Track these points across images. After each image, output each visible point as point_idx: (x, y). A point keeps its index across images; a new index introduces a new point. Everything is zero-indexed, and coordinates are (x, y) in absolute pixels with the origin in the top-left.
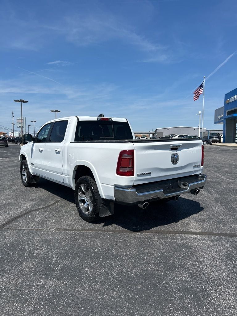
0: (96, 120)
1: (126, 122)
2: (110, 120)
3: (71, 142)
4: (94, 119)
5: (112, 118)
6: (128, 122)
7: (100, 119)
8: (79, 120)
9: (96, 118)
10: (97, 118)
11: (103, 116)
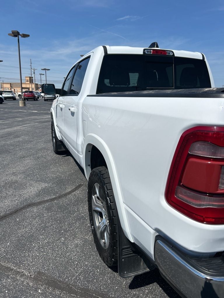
0: (142, 53)
1: (202, 59)
2: (169, 53)
3: (88, 96)
4: (139, 51)
5: (173, 51)
6: (206, 60)
7: (151, 52)
8: (109, 52)
9: (142, 49)
10: (144, 50)
11: (157, 47)
